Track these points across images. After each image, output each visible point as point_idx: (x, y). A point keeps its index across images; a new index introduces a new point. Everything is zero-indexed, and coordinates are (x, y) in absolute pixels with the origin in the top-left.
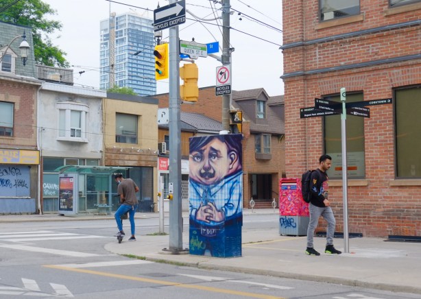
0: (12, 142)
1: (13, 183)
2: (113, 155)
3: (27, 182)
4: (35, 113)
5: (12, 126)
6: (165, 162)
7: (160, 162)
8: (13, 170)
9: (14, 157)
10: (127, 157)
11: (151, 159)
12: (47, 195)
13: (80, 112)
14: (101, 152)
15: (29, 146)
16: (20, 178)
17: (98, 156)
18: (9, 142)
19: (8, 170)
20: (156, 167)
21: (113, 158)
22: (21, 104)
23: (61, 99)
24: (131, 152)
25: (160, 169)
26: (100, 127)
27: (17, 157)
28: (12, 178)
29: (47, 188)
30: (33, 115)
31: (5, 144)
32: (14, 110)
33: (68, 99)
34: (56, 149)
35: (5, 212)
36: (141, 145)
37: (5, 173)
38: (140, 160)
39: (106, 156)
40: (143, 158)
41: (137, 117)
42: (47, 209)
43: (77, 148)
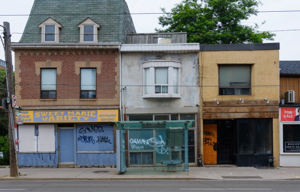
0: (95, 103)
1: (96, 139)
2: (213, 108)
3: (111, 138)
4: (117, 75)
5: (95, 89)
6: (291, 112)
7: (283, 113)
8: (96, 128)
9: (92, 116)
10: (233, 109)
11: (269, 109)
12: (135, 149)
13: (167, 68)
14: (197, 106)
15: (112, 105)
16: (102, 134)
17: (195, 110)
18: (91, 103)
19: (91, 129)
20: (277, 117)
21: (213, 111)
22: (103, 69)
23: (147, 58)
24: (238, 104)
25: (283, 119)
26: (196, 81)
27: (95, 116)
28: (95, 135)
29: (135, 144)
30: (116, 77)
31: (88, 106)
32: (96, 74)
33: (156, 58)
34: (142, 107)
35: (87, 165)
36: (254, 95)
37: (87, 131)
38: (251, 111)
39: (204, 110)
40: (257, 109)
41: (250, 66)
42: (136, 163)
43: (167, 104)
